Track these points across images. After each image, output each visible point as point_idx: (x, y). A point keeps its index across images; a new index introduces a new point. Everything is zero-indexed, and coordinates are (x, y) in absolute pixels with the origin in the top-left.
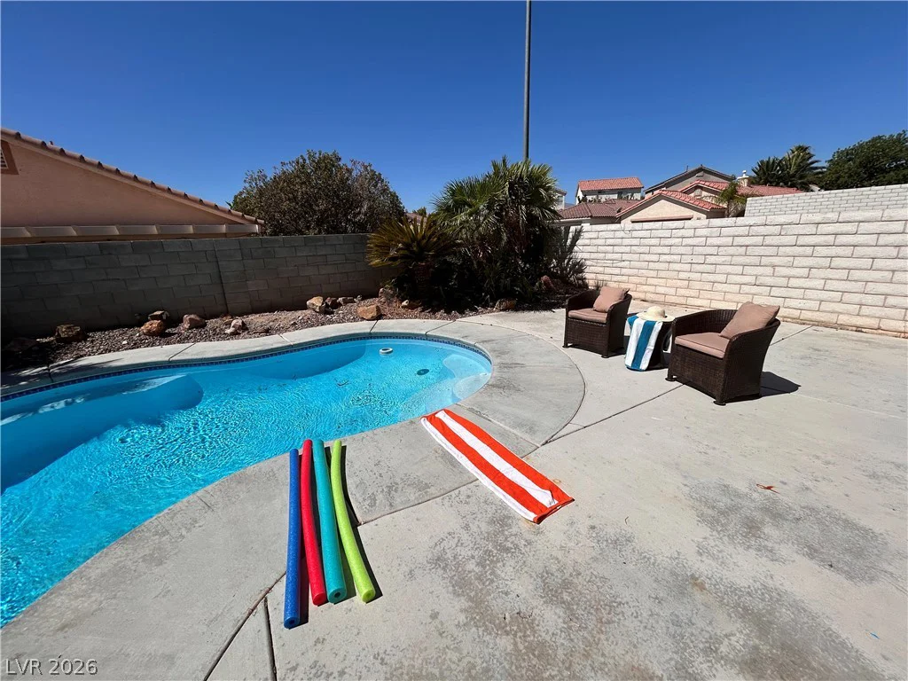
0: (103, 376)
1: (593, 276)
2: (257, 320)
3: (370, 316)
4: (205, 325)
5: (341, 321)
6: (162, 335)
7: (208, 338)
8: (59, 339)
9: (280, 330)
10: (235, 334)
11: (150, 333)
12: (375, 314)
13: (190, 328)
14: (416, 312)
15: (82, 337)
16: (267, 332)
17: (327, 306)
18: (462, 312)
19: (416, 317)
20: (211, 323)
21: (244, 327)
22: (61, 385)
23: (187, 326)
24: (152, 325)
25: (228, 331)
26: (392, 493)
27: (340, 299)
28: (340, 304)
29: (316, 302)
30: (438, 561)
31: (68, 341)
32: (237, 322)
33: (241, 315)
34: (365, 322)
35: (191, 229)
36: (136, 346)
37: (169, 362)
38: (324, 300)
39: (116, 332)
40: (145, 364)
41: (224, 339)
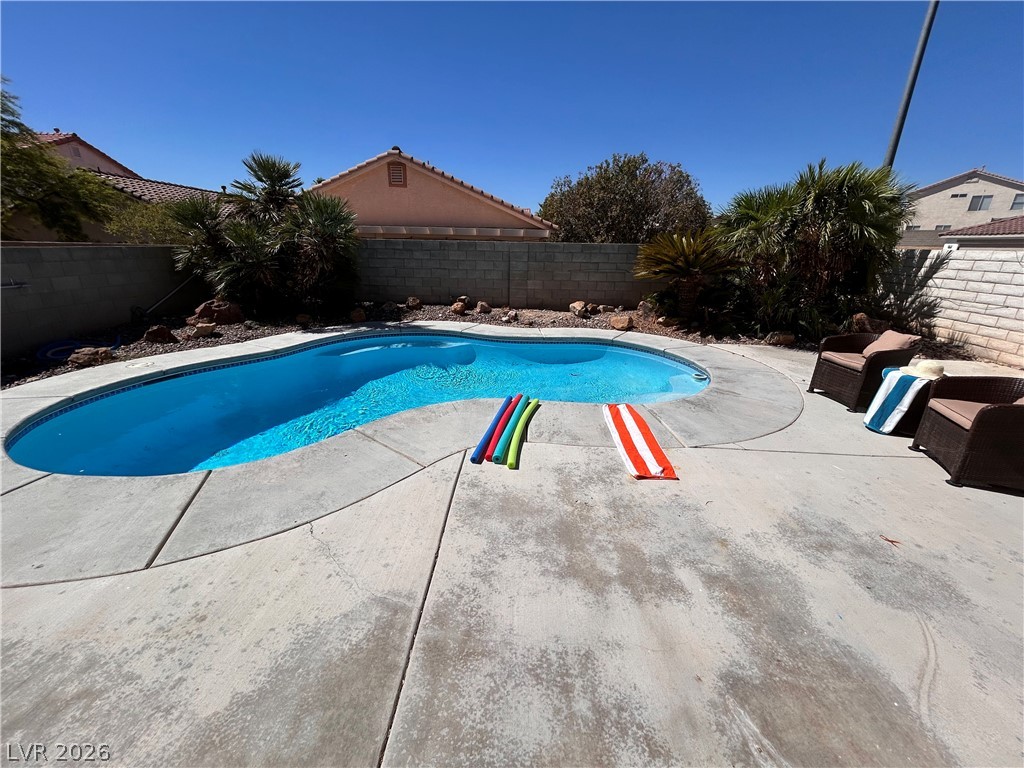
0: (425, 334)
1: (949, 323)
2: (528, 314)
3: (621, 326)
4: (490, 311)
5: (593, 327)
6: (462, 314)
7: (489, 322)
8: (408, 307)
9: (541, 325)
10: (508, 322)
11: (455, 312)
12: (625, 325)
13: (480, 312)
14: (669, 330)
15: (418, 307)
16: (531, 325)
17: (586, 311)
18: (719, 338)
19: (666, 335)
20: (495, 311)
21: (515, 318)
22: (404, 335)
23: (478, 310)
24: (457, 305)
25: (504, 319)
26: (554, 435)
27: (601, 307)
28: (599, 312)
29: (578, 306)
30: (559, 470)
31: (412, 308)
32: (512, 313)
33: (517, 308)
34: (614, 331)
35: (498, 232)
36: (446, 319)
37: (461, 333)
38: (585, 306)
39: (438, 307)
40: (447, 331)
41: (499, 324)
